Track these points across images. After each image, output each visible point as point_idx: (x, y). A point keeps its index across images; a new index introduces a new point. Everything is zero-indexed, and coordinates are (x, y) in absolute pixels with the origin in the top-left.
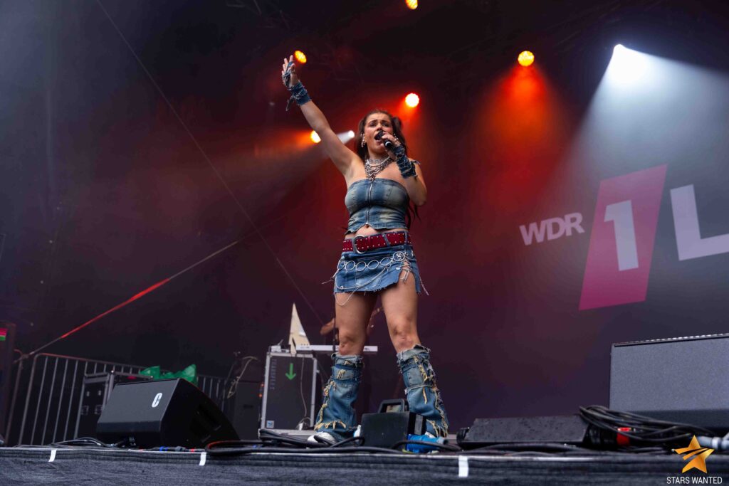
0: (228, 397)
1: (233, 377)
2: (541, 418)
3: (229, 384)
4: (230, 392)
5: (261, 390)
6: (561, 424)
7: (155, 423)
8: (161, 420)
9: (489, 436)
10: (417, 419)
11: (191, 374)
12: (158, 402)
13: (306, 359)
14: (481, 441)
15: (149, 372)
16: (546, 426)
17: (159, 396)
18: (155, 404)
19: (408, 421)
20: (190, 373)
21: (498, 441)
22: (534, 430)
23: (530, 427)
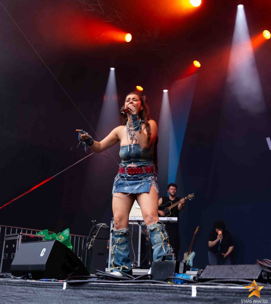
0: (89, 248)
1: (92, 236)
2: (239, 266)
3: (90, 240)
4: (90, 245)
5: (108, 244)
6: (249, 269)
7: (43, 265)
8: (45, 263)
9: (212, 275)
10: (180, 265)
11: (67, 234)
12: (43, 254)
13: (134, 225)
14: (208, 277)
15: (42, 233)
16: (241, 270)
17: (44, 250)
18: (42, 255)
19: (175, 266)
20: (65, 235)
21: (216, 278)
22: (235, 272)
23: (233, 270)
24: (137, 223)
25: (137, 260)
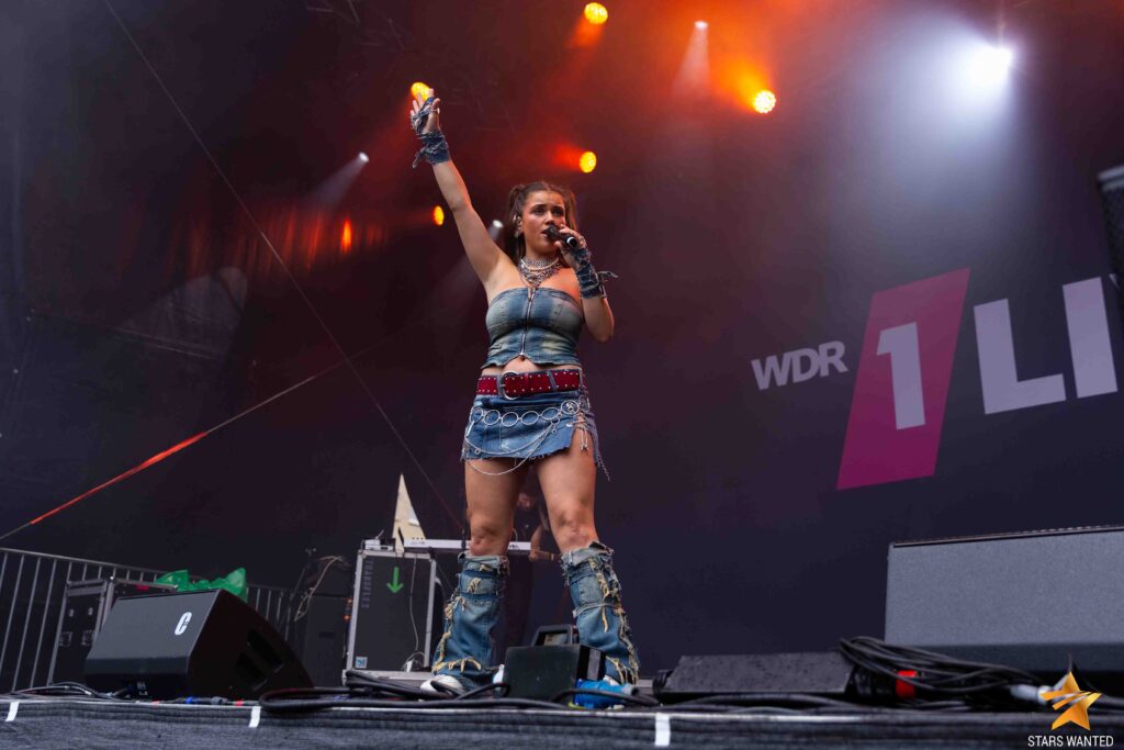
0: (296, 619)
1: (305, 588)
2: (781, 656)
3: (297, 600)
4: (299, 612)
5: (347, 609)
6: (812, 665)
7: (180, 660)
8: (189, 654)
9: (702, 682)
10: (591, 656)
11: (238, 583)
12: (185, 627)
13: (418, 560)
14: (690, 690)
15: (170, 579)
16: (789, 668)
17: (187, 616)
18: (180, 630)
19: (577, 660)
20: (236, 581)
21: (716, 691)
22: (771, 674)
23: (764, 670)
24: (427, 556)
25: (422, 648)
